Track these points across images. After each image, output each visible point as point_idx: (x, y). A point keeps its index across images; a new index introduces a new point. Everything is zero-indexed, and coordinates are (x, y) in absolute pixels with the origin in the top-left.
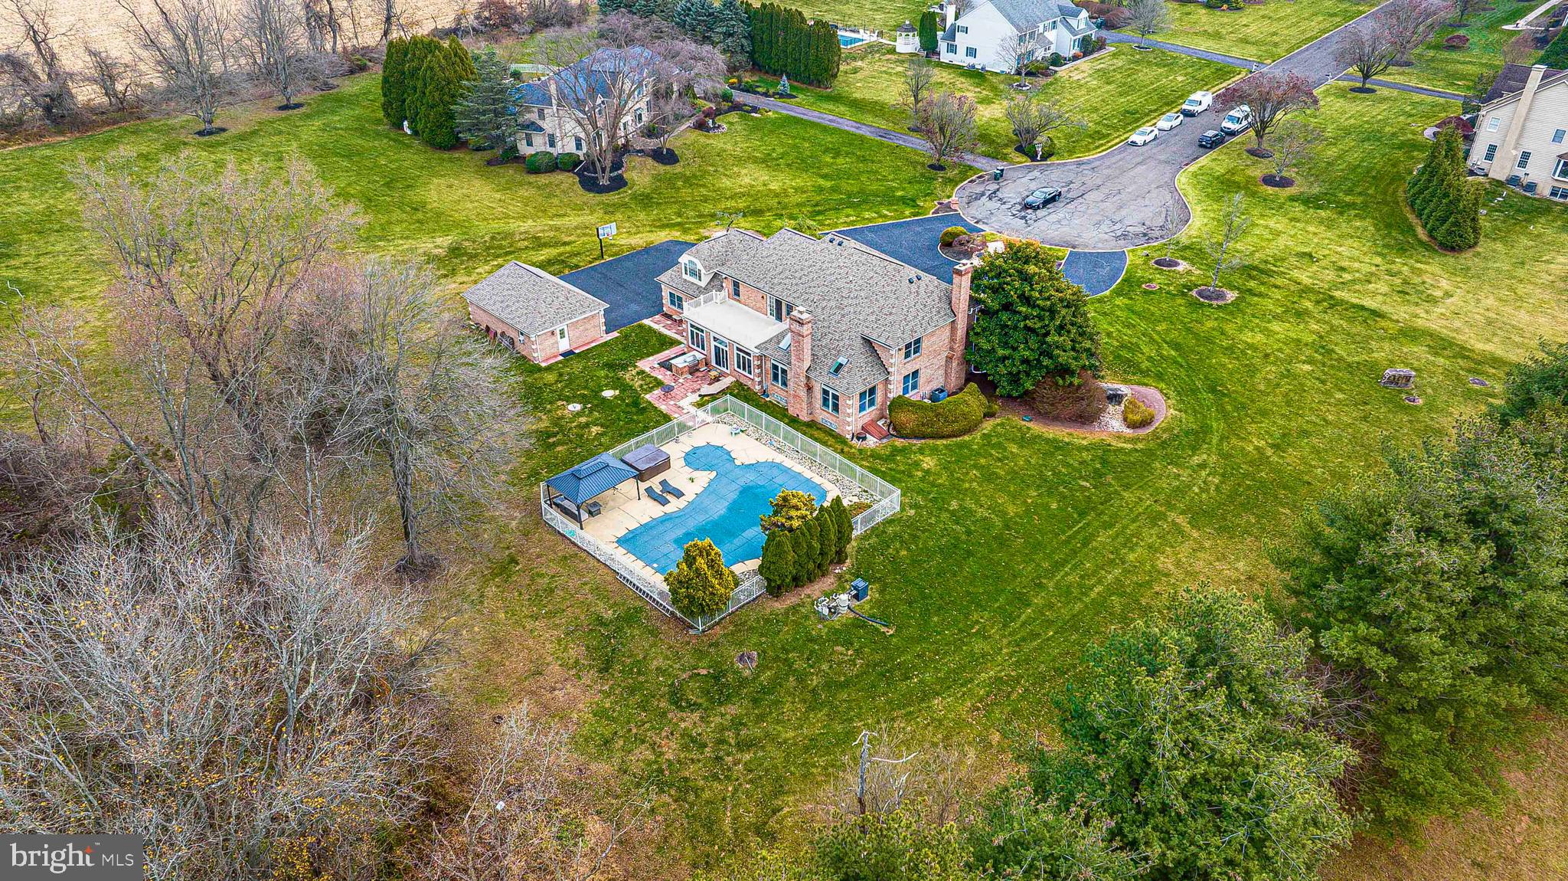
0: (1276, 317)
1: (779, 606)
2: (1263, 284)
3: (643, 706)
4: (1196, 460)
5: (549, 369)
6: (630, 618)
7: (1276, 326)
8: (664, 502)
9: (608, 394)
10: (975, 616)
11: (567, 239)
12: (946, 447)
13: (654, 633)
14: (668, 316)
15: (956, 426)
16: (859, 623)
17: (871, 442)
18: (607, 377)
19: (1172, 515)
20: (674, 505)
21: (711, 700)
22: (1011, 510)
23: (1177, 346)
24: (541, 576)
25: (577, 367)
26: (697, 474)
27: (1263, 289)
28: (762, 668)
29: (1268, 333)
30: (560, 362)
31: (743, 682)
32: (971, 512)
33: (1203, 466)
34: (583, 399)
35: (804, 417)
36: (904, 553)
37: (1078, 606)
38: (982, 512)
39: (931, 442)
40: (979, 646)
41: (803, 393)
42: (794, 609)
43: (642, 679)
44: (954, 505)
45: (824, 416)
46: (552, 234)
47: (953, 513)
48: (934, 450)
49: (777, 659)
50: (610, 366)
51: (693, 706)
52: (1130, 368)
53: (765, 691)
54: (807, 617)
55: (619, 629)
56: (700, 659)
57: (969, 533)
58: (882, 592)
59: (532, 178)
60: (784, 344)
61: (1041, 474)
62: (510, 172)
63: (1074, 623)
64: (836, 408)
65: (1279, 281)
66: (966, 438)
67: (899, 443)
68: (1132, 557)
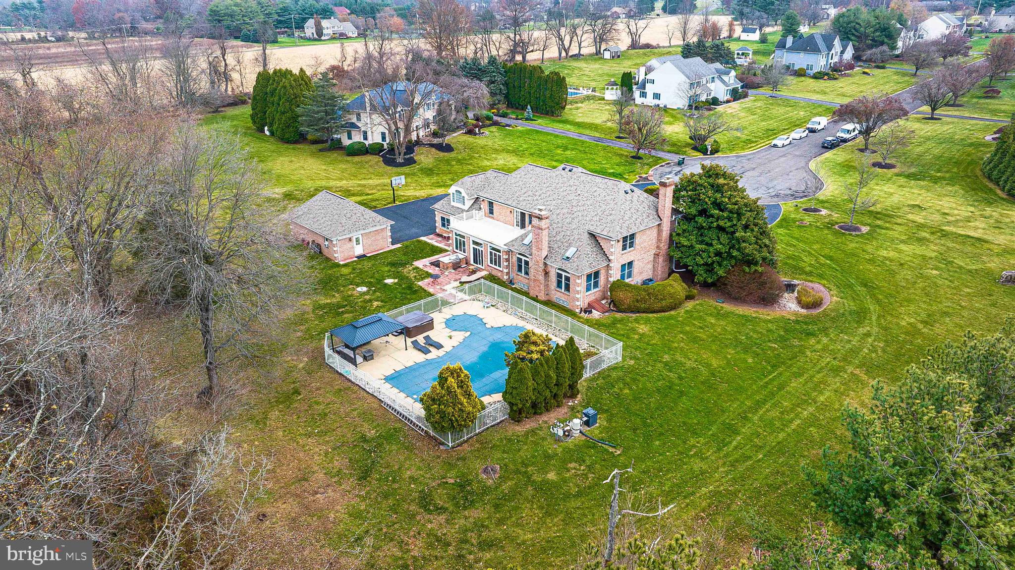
0: (902, 242)
1: (520, 429)
2: (887, 222)
3: (394, 509)
4: (861, 331)
5: (345, 265)
6: (389, 437)
7: (903, 247)
8: (426, 352)
9: (389, 281)
10: (692, 441)
11: (370, 192)
12: (657, 318)
13: (410, 448)
14: (439, 235)
15: (664, 303)
16: (590, 444)
17: (596, 314)
18: (389, 271)
19: (850, 369)
20: (434, 353)
21: (457, 505)
22: (715, 363)
23: (831, 258)
24: (318, 403)
25: (367, 265)
26: (454, 333)
27: (887, 225)
28: (503, 479)
29: (900, 252)
30: (355, 261)
31: (486, 490)
32: (682, 364)
33: (868, 335)
34: (369, 285)
35: (542, 297)
36: (627, 391)
37: (781, 436)
38: (689, 364)
39: (644, 315)
40: (697, 465)
41: (541, 278)
42: (533, 432)
43: (396, 486)
44: (667, 358)
45: (558, 296)
46: (359, 189)
47: (666, 364)
48: (647, 321)
49: (517, 472)
50: (393, 264)
51: (441, 510)
52: (798, 270)
53: (507, 498)
54: (543, 439)
55: (380, 445)
56: (449, 470)
57: (680, 378)
58: (609, 420)
59: (349, 158)
60: (526, 241)
61: (736, 339)
62: (335, 155)
63: (780, 449)
64: (568, 288)
65: (899, 221)
66: (673, 313)
67: (618, 315)
68: (822, 399)
